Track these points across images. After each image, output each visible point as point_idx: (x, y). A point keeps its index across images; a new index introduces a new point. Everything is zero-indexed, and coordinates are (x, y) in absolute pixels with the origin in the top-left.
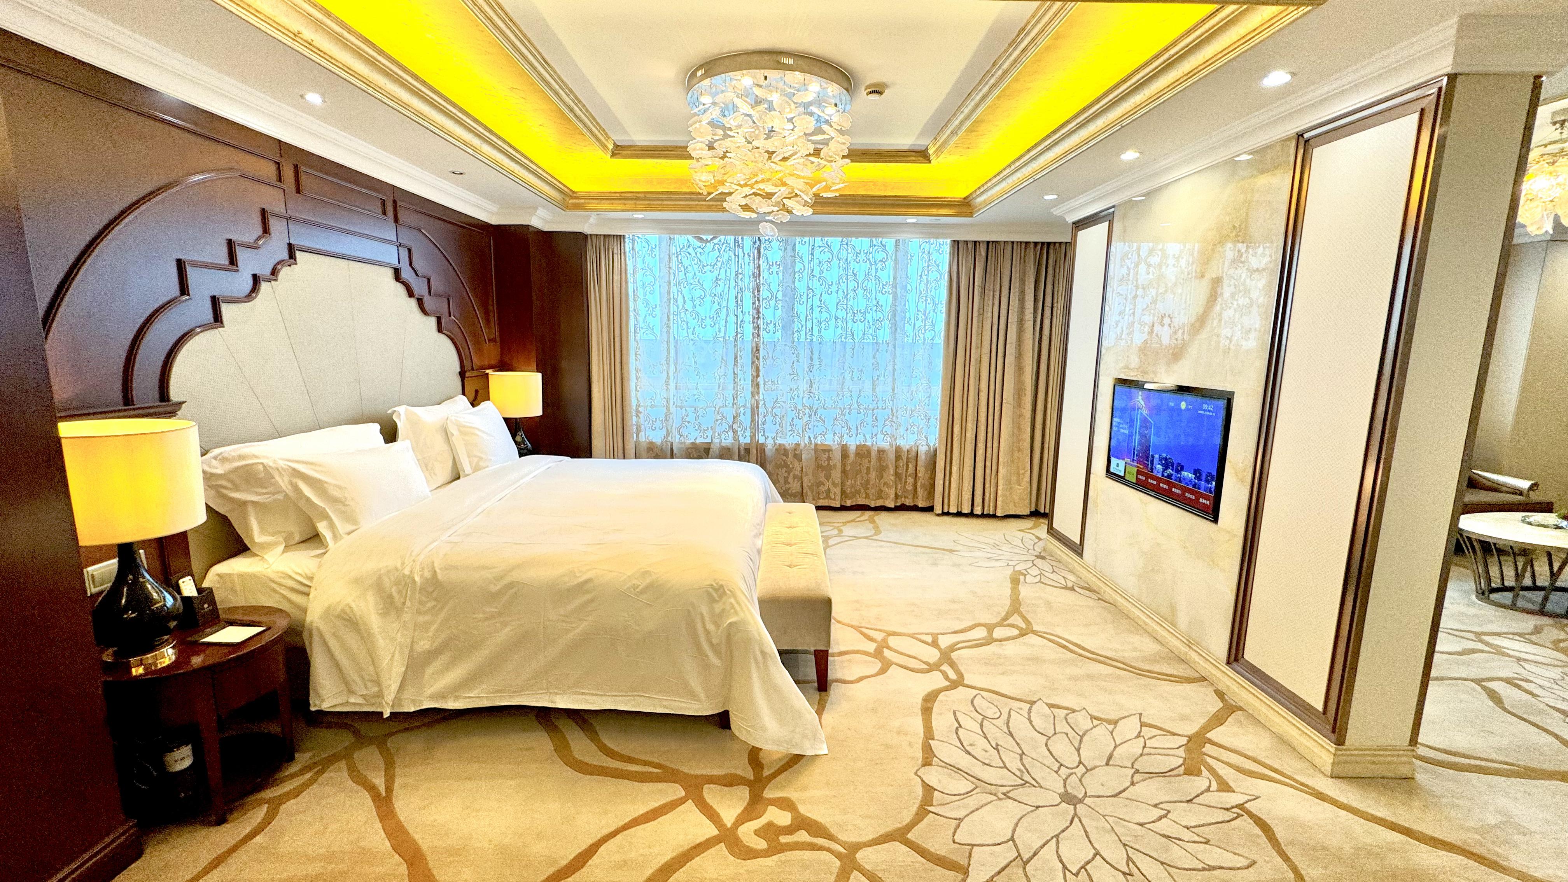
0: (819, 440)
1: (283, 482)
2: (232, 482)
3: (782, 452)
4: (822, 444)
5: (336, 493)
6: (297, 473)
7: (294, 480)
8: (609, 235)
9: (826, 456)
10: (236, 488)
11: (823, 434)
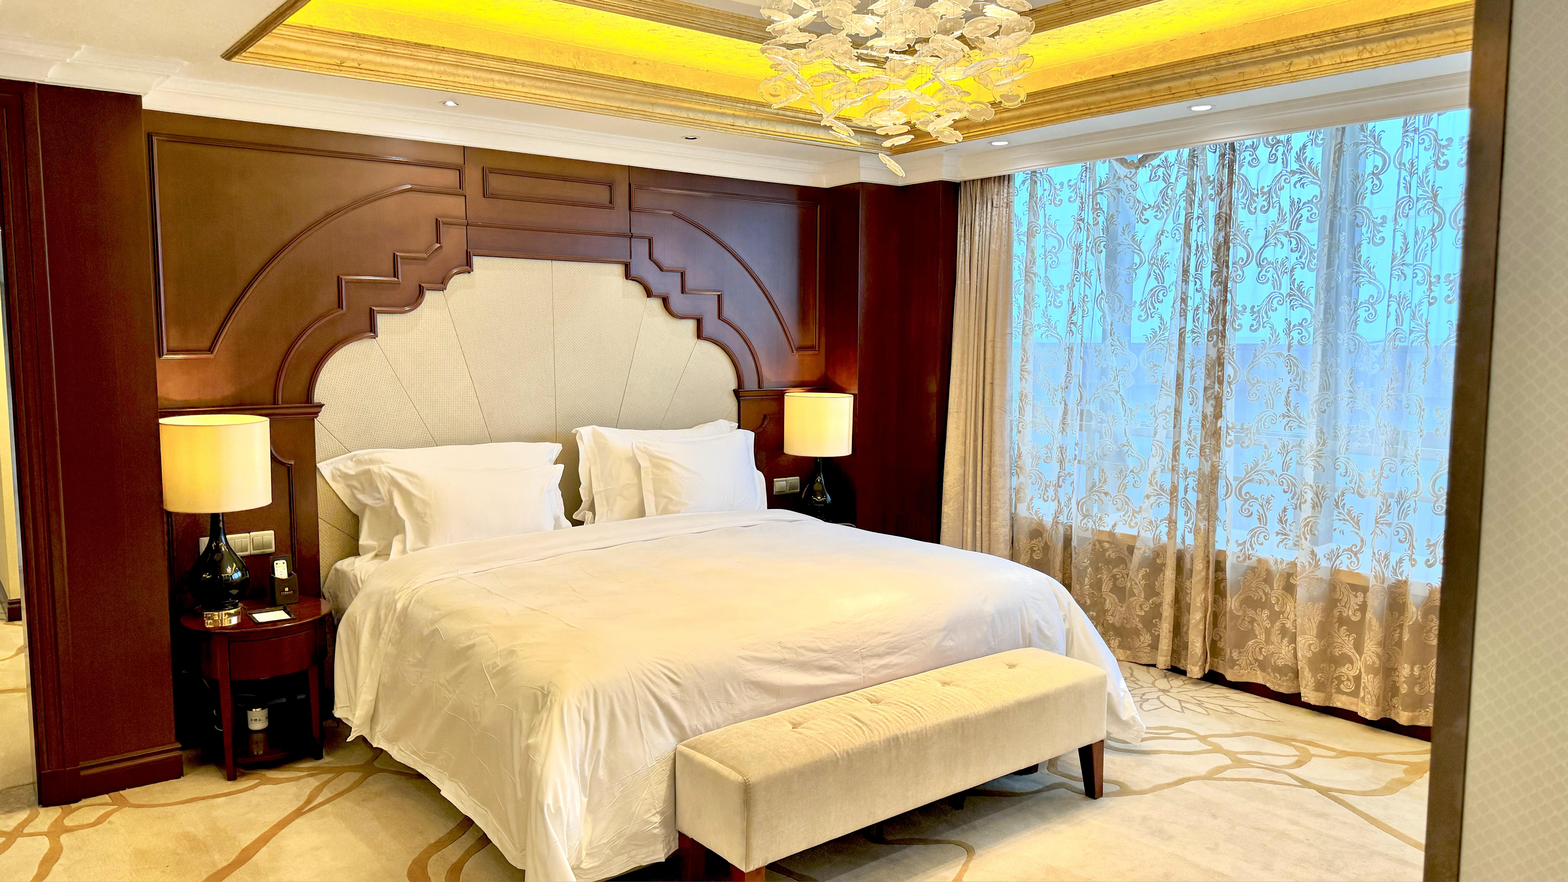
0: (1344, 563)
1: (383, 489)
2: (361, 484)
3: (1264, 575)
4: (1351, 573)
5: (419, 507)
6: (395, 483)
7: (392, 488)
8: (989, 179)
9: (1360, 599)
10: (363, 491)
11: (1355, 553)
